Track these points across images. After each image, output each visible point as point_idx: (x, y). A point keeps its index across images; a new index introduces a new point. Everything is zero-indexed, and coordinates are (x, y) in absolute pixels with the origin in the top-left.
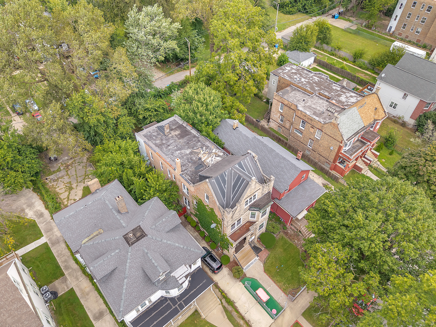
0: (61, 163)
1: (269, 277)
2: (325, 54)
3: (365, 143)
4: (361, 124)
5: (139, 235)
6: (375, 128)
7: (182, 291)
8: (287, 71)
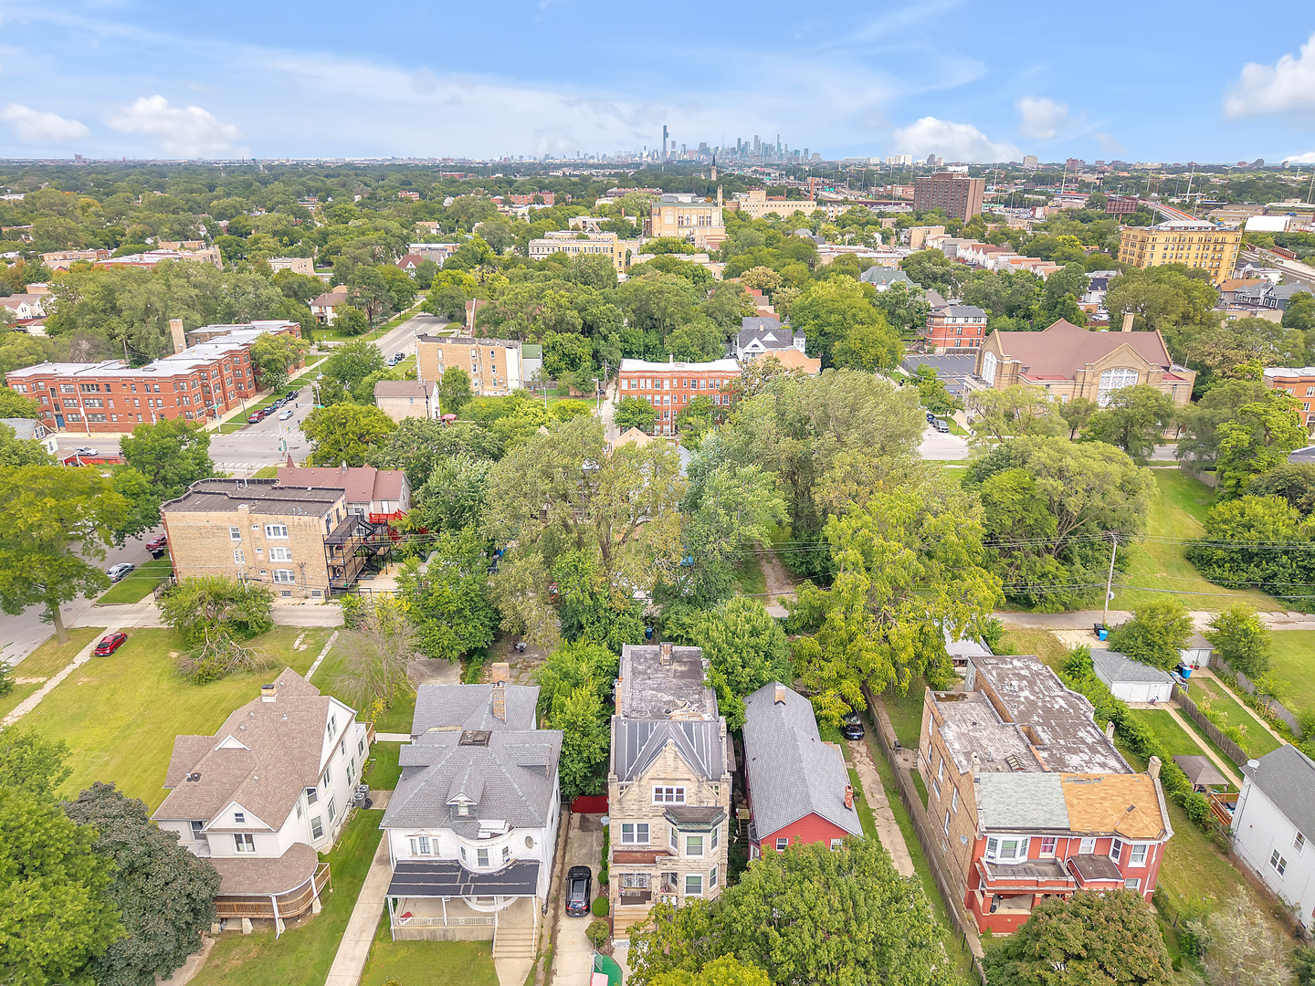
2: (1232, 696)
3: (1063, 873)
4: (1061, 818)
5: (479, 738)
6: (1124, 861)
7: (484, 870)
8: (1010, 666)
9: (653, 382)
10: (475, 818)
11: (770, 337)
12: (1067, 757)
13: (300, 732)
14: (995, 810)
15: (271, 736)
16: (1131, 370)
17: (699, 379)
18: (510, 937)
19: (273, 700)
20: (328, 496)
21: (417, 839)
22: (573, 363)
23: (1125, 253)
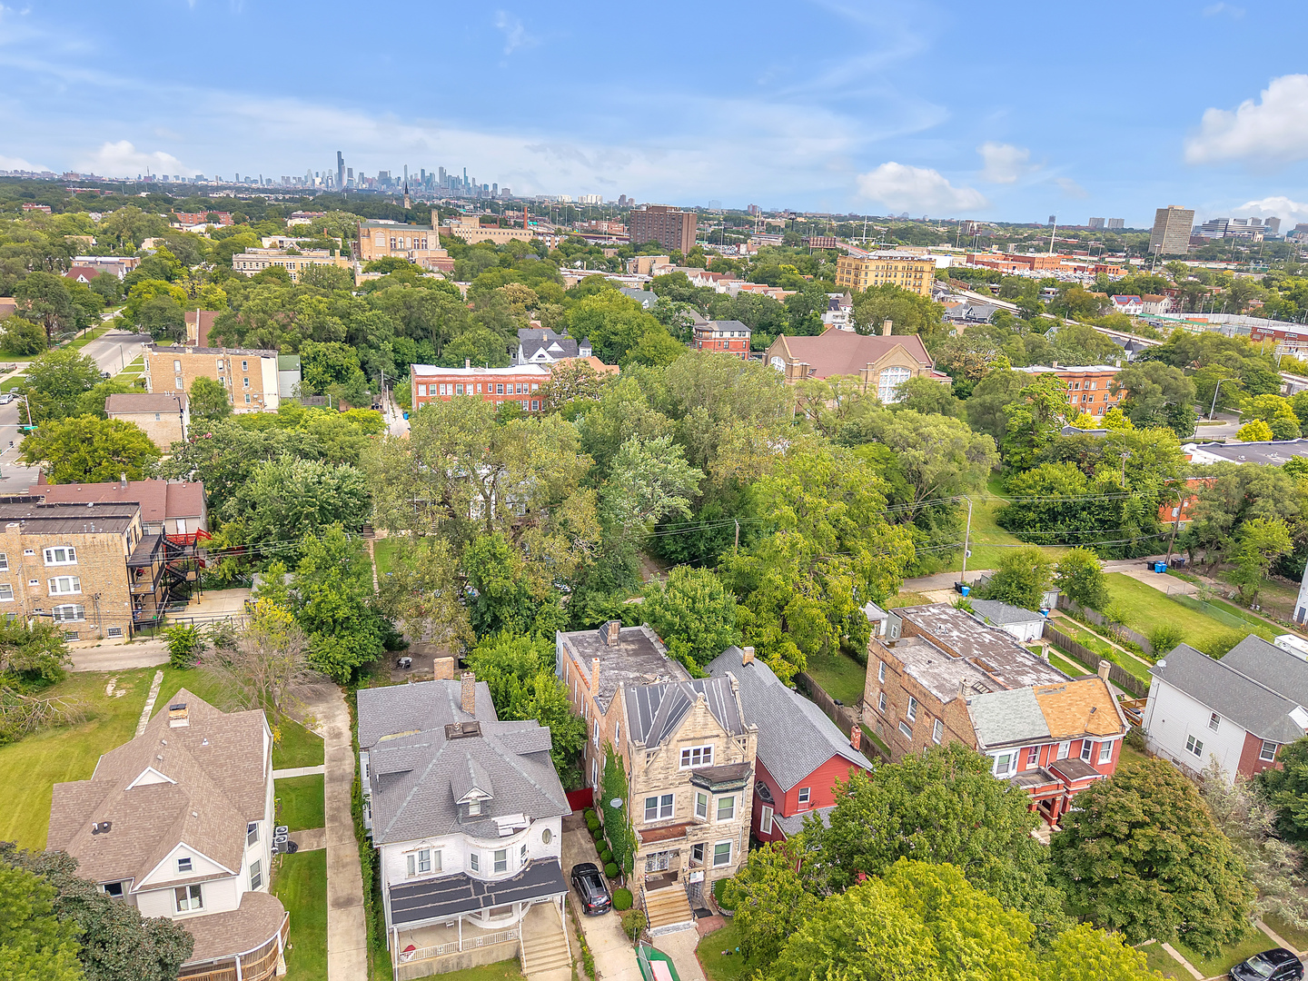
0: (413, 674)
1: (701, 963)
2: (1085, 628)
3: (1051, 777)
4: (1042, 727)
5: (470, 729)
6: (1094, 760)
7: (502, 876)
8: (929, 613)
9: (454, 387)
10: (487, 816)
11: (555, 347)
12: (1019, 679)
13: (229, 757)
14: (988, 729)
15: (193, 767)
16: (904, 368)
17: (505, 383)
18: (538, 948)
19: (185, 723)
20: (120, 511)
21: (416, 855)
22: (340, 375)
23: (842, 280)
